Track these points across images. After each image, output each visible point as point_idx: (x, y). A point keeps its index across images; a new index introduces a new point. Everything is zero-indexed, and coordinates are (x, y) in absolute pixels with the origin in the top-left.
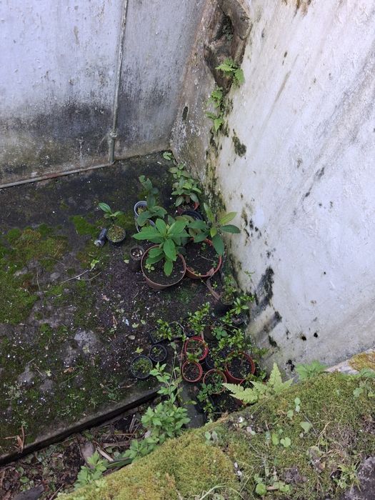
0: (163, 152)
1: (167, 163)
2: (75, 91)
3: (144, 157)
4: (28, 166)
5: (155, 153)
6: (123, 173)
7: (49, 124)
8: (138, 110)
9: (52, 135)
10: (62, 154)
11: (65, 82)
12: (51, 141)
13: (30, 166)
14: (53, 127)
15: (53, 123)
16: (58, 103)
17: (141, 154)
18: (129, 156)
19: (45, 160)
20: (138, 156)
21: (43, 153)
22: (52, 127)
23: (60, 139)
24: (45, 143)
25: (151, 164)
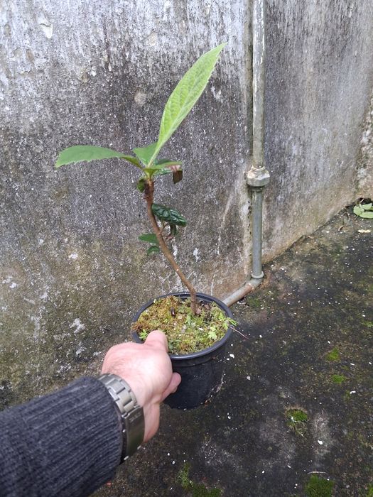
4: (13, 387)
5: (335, 217)
6: (301, 289)
7: (50, 173)
8: (300, 76)
9: (74, 228)
10: (123, 296)
12: (74, 256)
13: (23, 387)
14: (70, 190)
17: (311, 231)
18: (288, 243)
19: (71, 343)
20: (306, 239)
21: (58, 314)
22: (65, 189)
23: (106, 238)
25: (349, 241)
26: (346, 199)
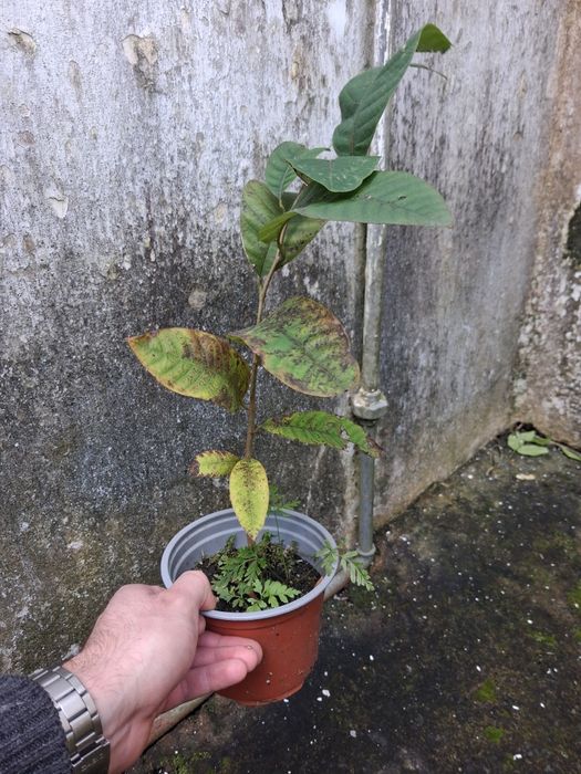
0: (502, 437)
1: (548, 466)
2: (171, 142)
3: (455, 479)
5: (480, 453)
7: (47, 418)
9: (79, 500)
11: (105, 67)
12: (76, 545)
14: (76, 442)
15: (69, 402)
16: (81, 242)
17: (445, 474)
18: (411, 496)
20: (438, 488)
21: (43, 640)
22: (70, 441)
23: (129, 512)
24: (41, 563)
25: (503, 492)
26: (497, 424)
